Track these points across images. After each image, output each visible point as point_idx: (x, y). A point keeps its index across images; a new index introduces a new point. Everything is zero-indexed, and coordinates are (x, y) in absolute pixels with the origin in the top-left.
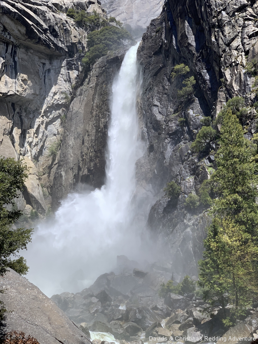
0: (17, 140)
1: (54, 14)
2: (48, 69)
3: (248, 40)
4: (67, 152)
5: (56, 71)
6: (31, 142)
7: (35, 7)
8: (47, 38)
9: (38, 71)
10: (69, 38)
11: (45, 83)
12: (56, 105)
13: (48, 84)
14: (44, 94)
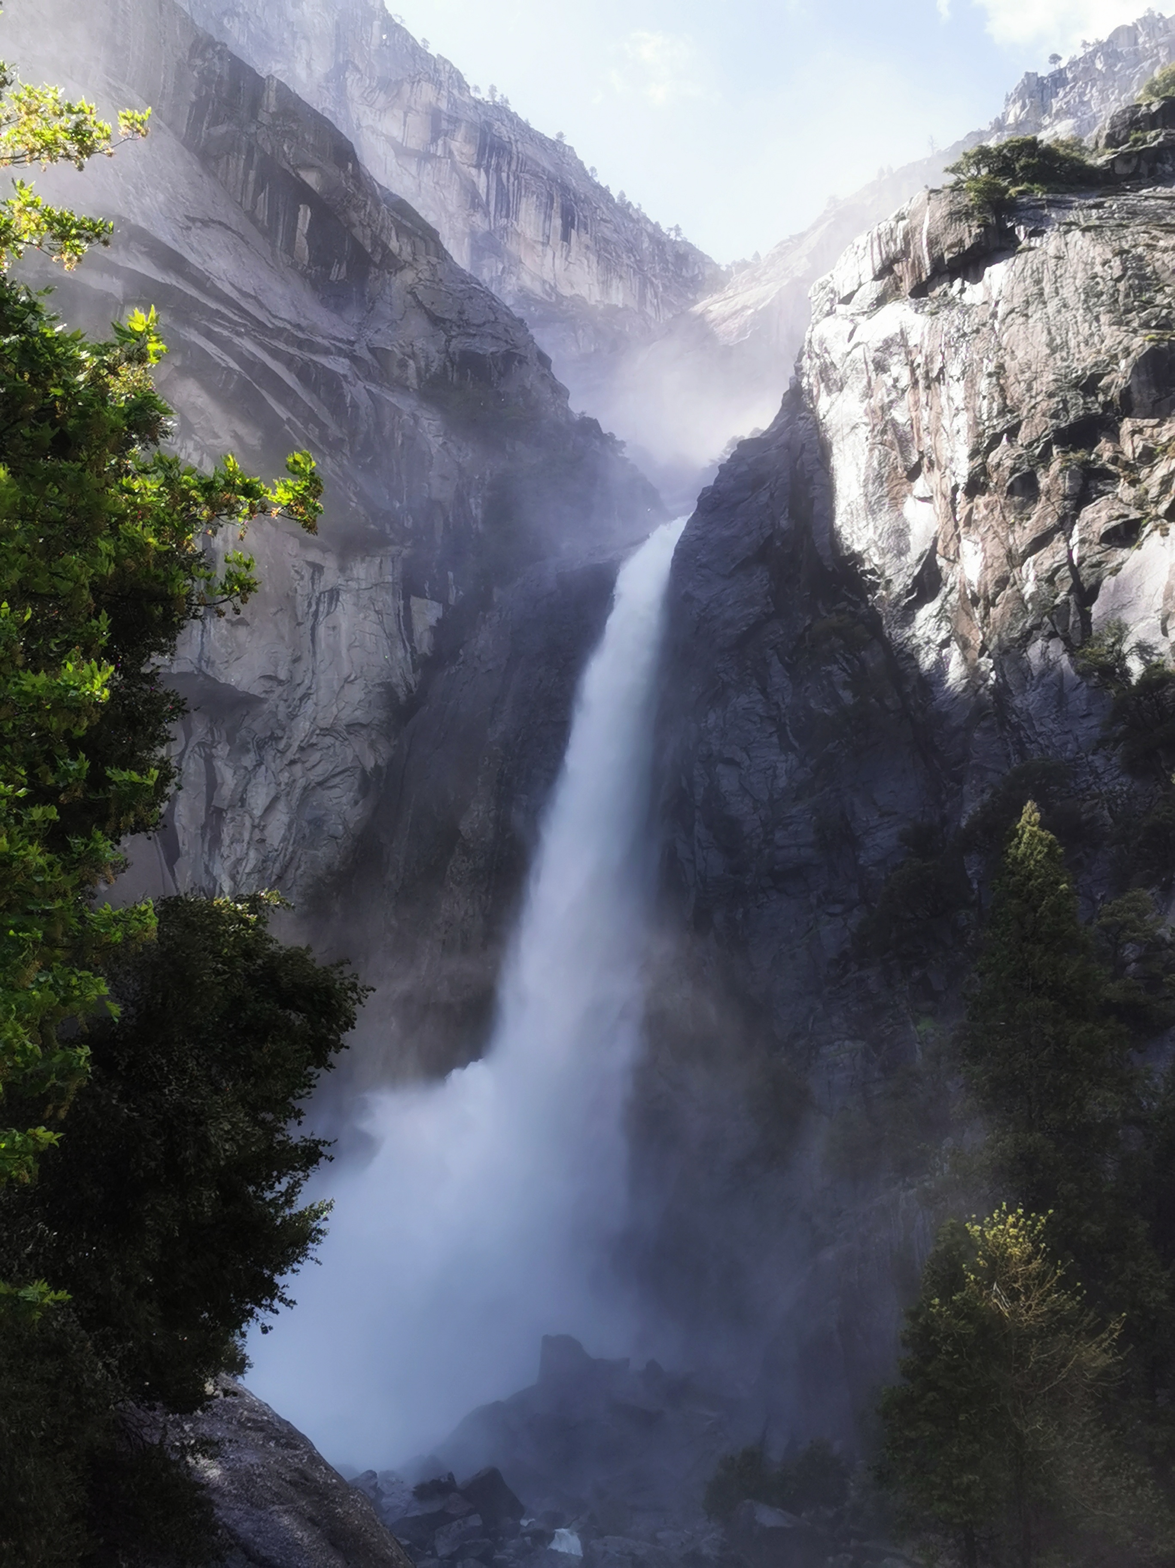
0: (186, 848)
1: (374, 389)
2: (328, 588)
3: (1097, 548)
5: (358, 597)
6: (239, 861)
7: (308, 356)
9: (290, 594)
10: (420, 481)
11: (313, 640)
12: (348, 726)
13: (323, 645)
14: (306, 682)
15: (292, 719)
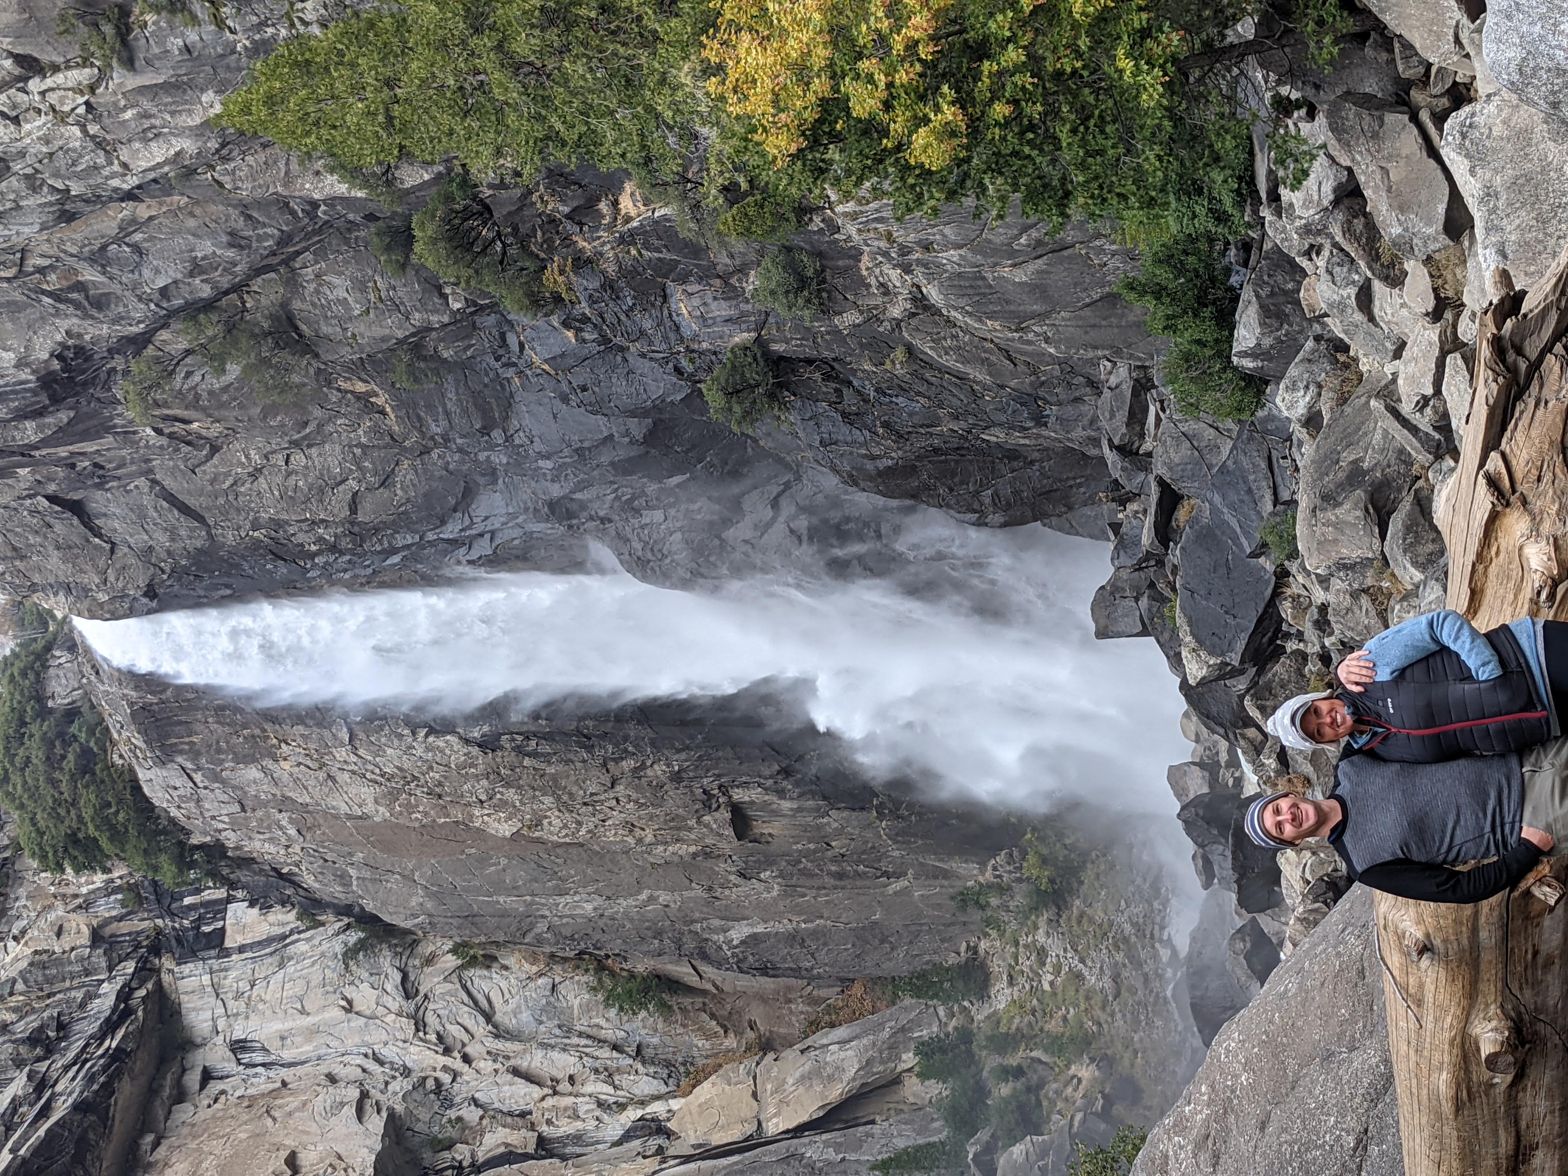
2: (231, 1056)
4: (631, 920)
6: (600, 1104)
8: (76, 1068)
9: (246, 1104)
10: (71, 963)
11: (302, 1063)
12: (408, 997)
13: (307, 1048)
14: (358, 1062)
15: (410, 1071)
